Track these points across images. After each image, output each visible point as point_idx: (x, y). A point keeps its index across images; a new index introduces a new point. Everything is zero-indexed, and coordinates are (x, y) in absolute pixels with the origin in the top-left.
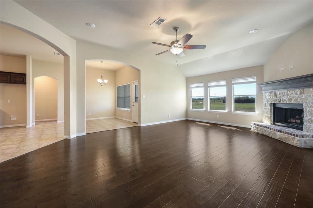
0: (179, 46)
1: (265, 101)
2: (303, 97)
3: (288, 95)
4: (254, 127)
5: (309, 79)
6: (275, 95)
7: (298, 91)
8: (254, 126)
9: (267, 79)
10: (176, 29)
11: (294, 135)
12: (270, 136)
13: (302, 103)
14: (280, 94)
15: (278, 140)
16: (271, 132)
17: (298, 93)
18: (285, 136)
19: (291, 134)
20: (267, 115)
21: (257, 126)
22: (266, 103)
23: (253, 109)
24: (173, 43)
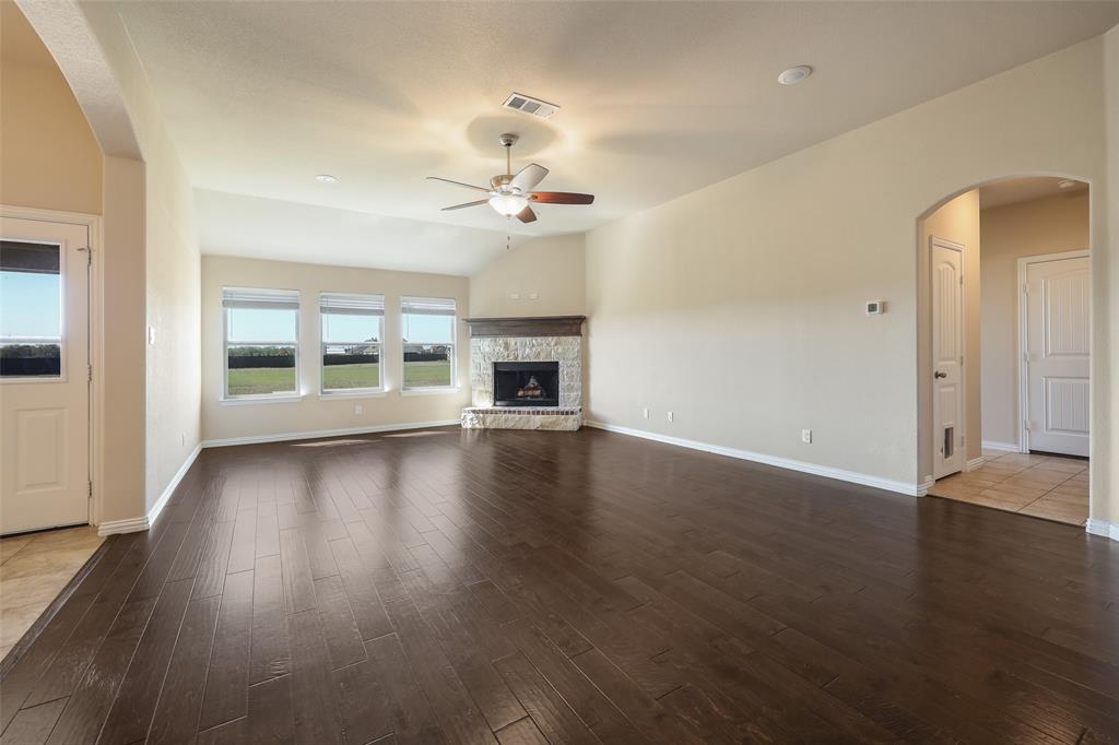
0: (515, 192)
1: (478, 358)
2: (560, 351)
3: (533, 345)
4: (472, 419)
5: (571, 322)
6: (507, 346)
7: (552, 340)
8: (472, 415)
9: (478, 310)
10: (510, 140)
11: (567, 413)
12: (519, 428)
13: (556, 360)
14: (516, 344)
15: (536, 430)
16: (520, 419)
17: (553, 343)
18: (550, 420)
19: (562, 413)
20: (482, 388)
21: (481, 415)
22: (482, 362)
23: (445, 380)
24: (499, 180)
